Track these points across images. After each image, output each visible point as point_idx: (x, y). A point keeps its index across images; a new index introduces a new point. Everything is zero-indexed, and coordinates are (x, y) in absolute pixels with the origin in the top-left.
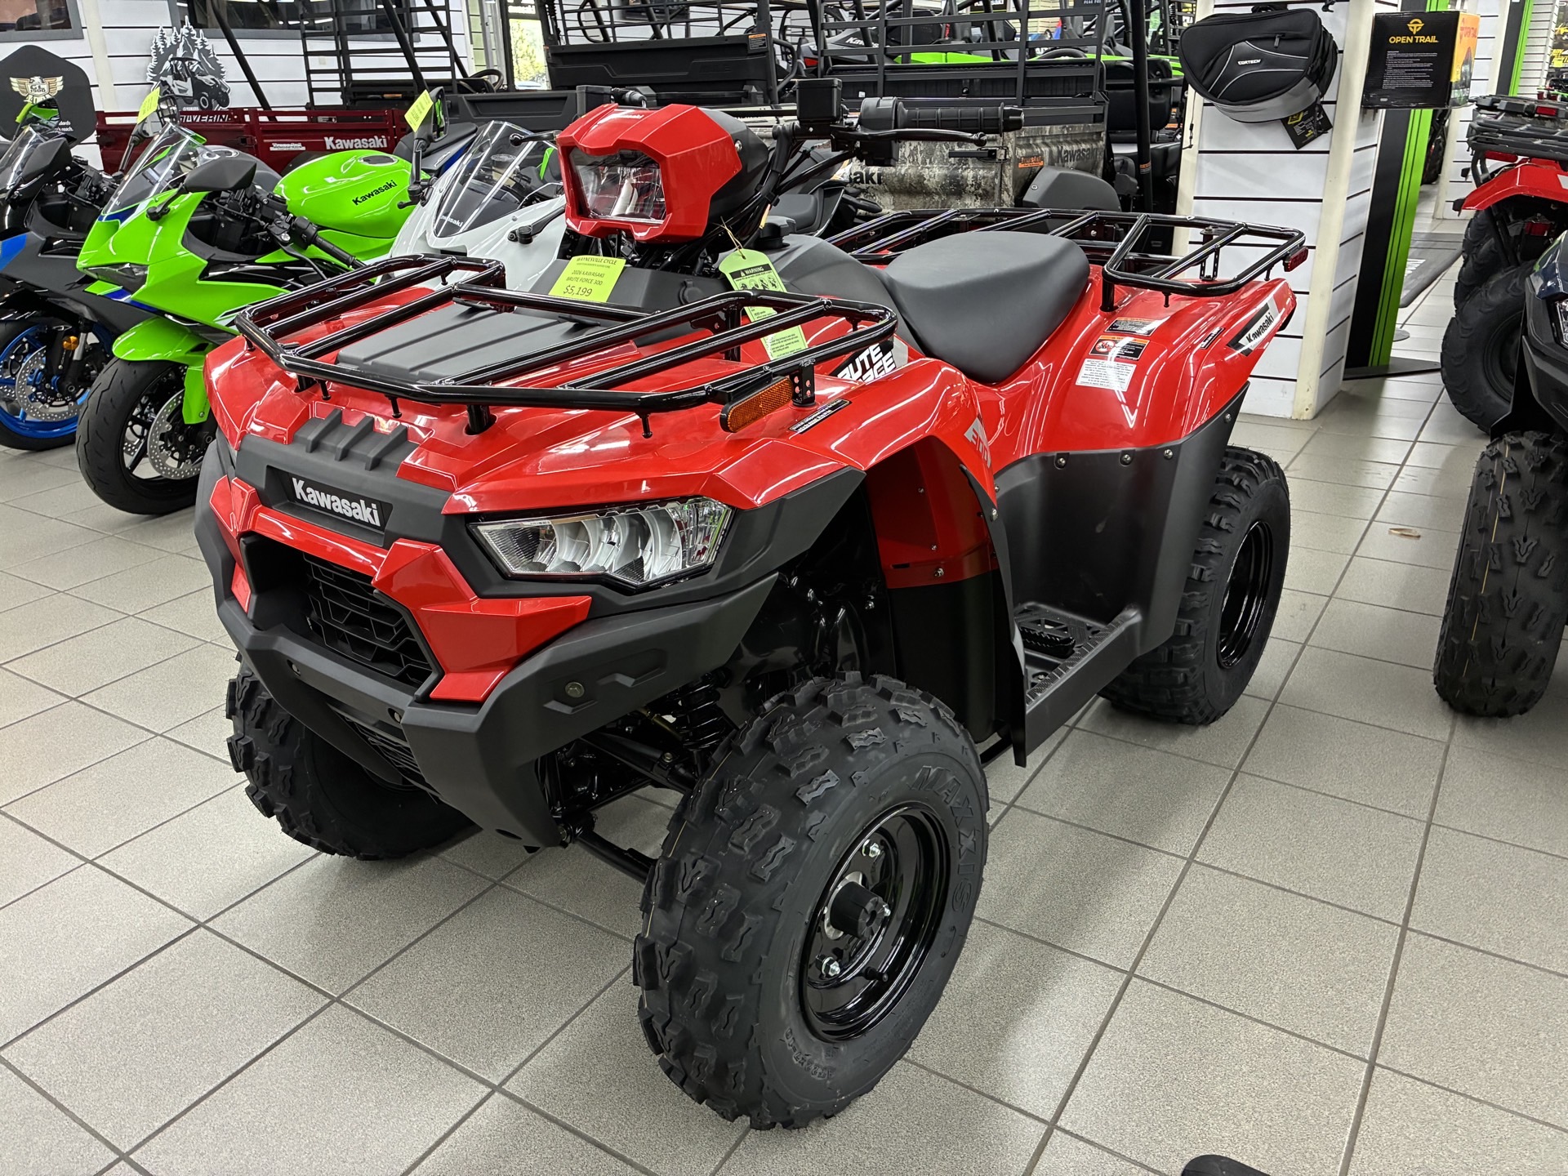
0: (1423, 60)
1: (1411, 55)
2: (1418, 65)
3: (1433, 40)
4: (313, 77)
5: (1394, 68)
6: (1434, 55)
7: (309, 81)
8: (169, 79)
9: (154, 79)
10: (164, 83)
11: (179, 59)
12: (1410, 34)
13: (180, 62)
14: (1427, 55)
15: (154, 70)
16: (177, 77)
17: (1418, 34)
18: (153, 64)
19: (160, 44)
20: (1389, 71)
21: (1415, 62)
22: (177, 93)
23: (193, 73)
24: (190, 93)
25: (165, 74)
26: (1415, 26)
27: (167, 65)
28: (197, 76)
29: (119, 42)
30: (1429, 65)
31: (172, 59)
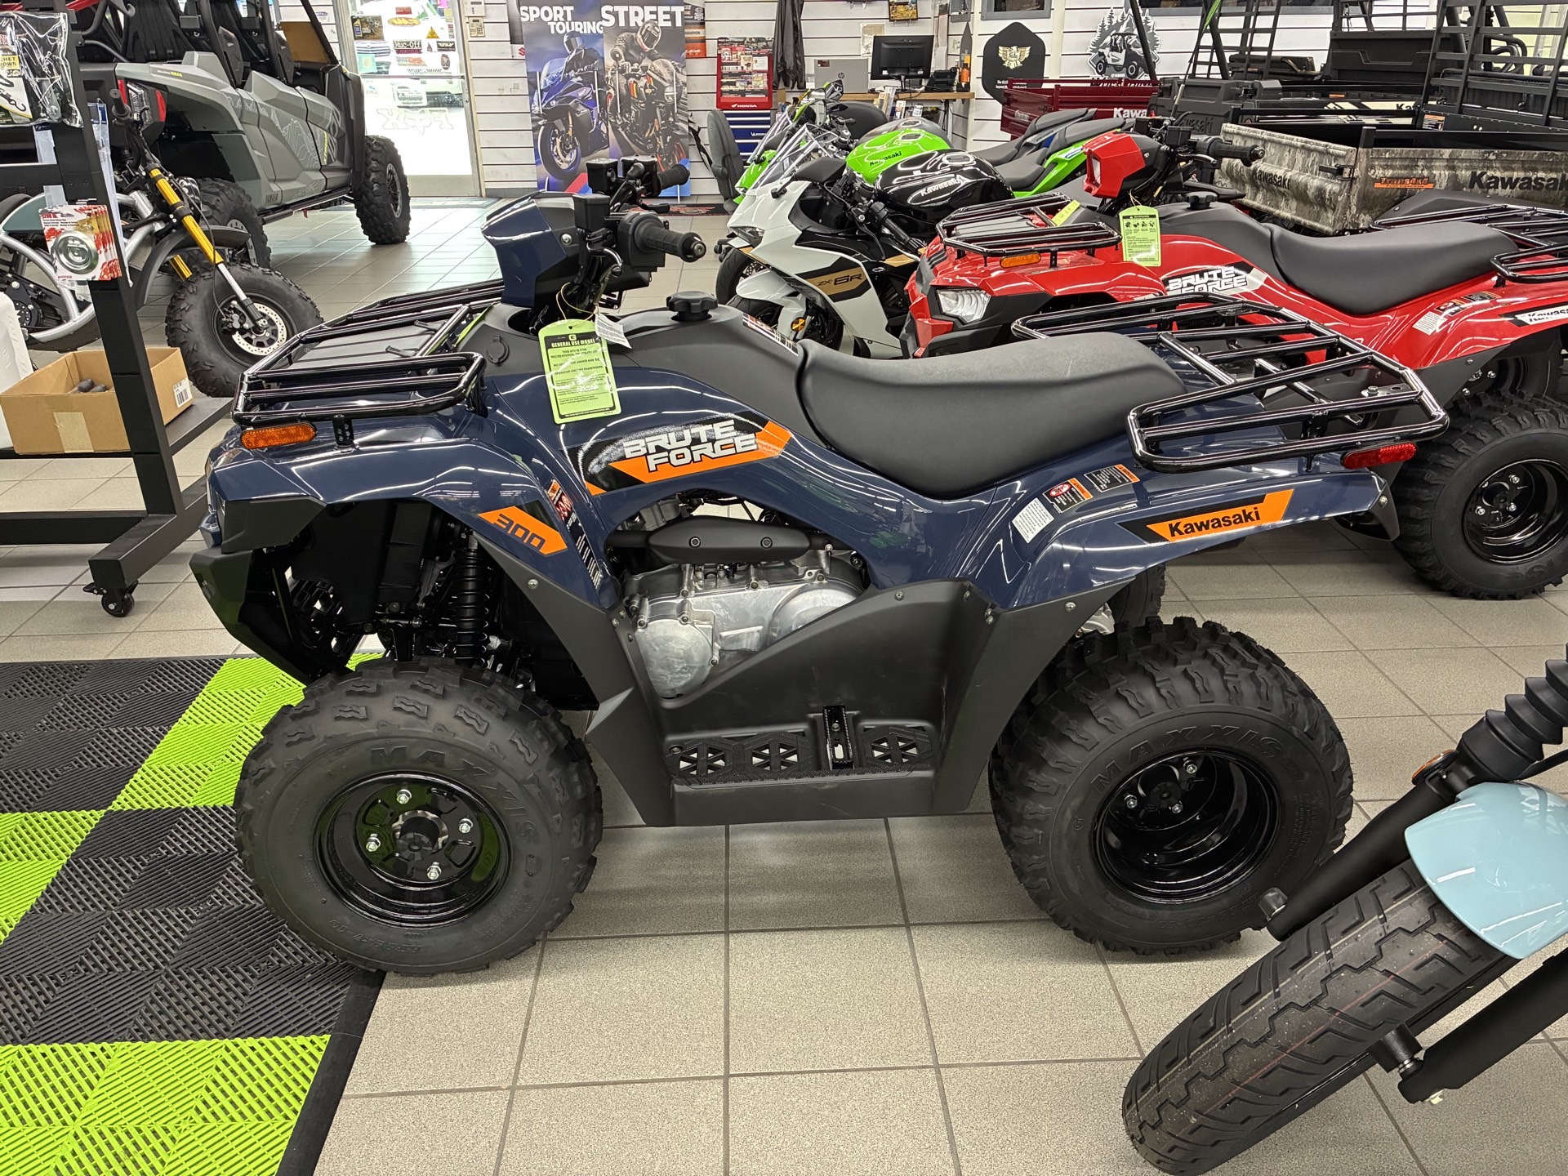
8: (1107, 51)
9: (1093, 51)
10: (1101, 54)
15: (1095, 44)
16: (1114, 49)
18: (1095, 37)
19: (1107, 23)
22: (1110, 61)
24: (1121, 62)
25: (1104, 47)
27: (1108, 40)
29: (1074, 21)
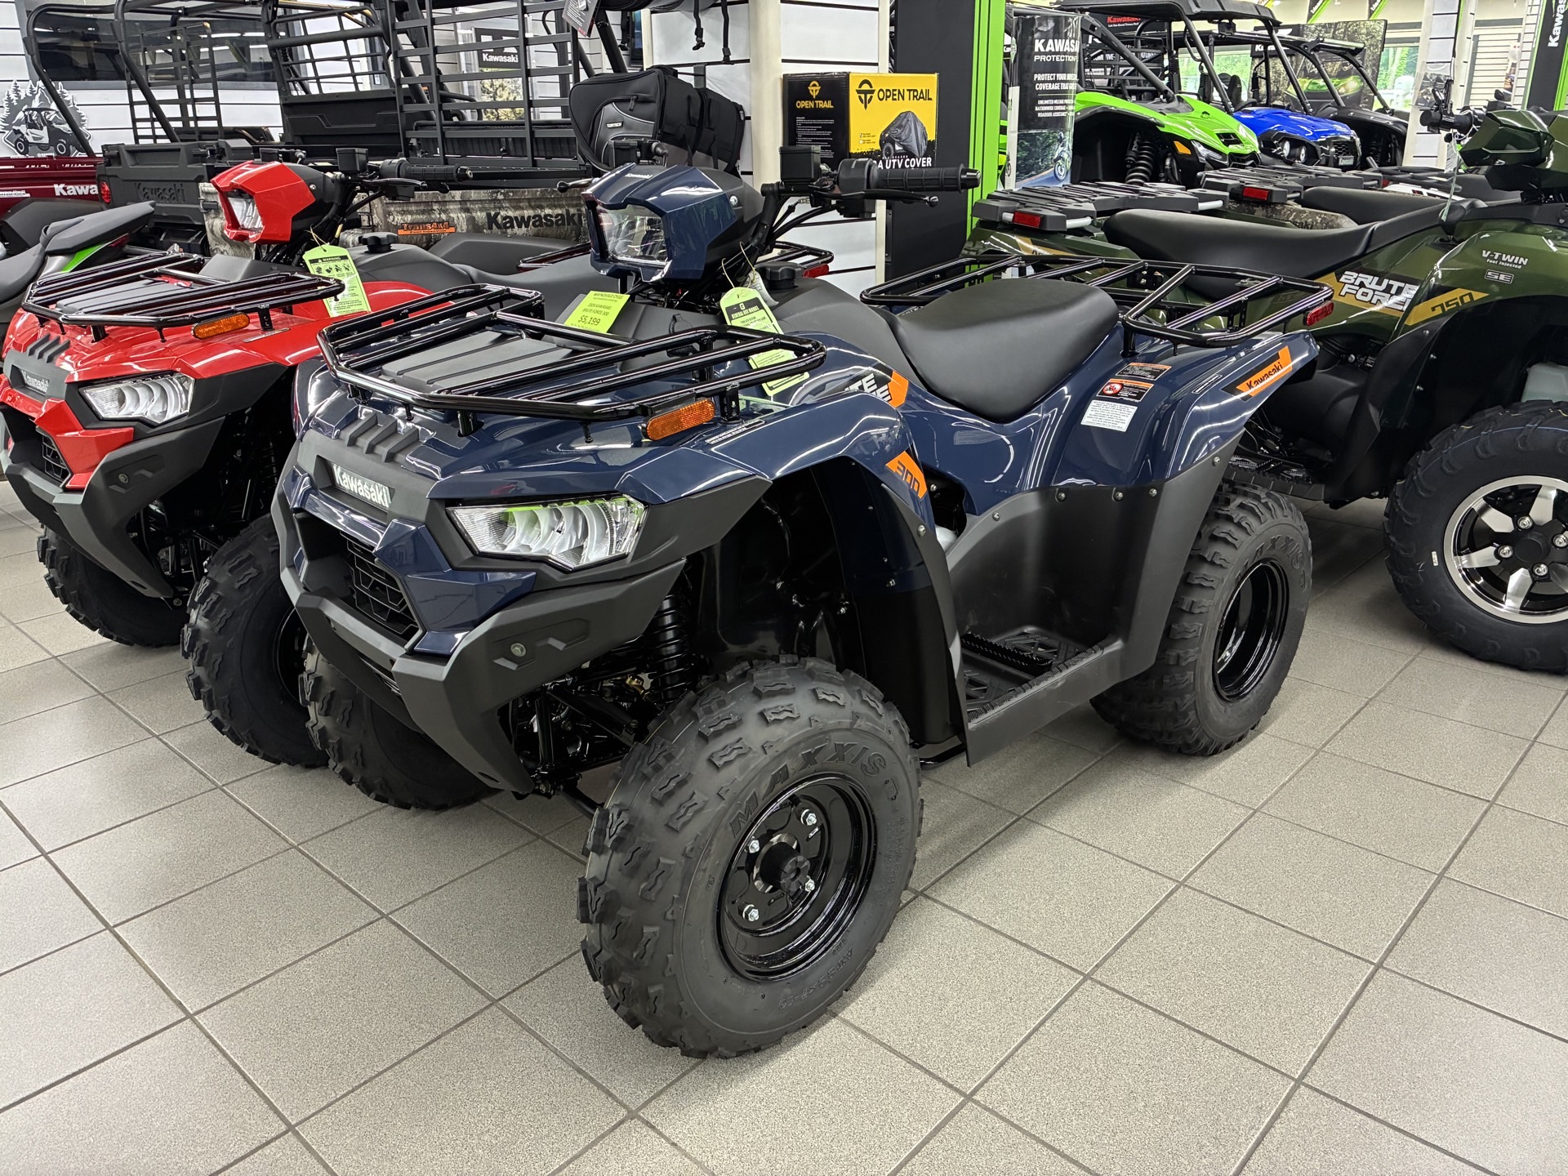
0: (825, 128)
1: (815, 122)
2: (819, 133)
3: (828, 105)
4: (139, 125)
5: (803, 136)
6: (832, 122)
7: (135, 129)
11: (34, 109)
12: (810, 98)
13: (35, 113)
14: (826, 122)
17: (818, 98)
19: (12, 96)
20: (800, 139)
21: (818, 130)
23: (50, 123)
26: (814, 90)
28: (54, 124)
30: (829, 133)
31: (26, 110)
